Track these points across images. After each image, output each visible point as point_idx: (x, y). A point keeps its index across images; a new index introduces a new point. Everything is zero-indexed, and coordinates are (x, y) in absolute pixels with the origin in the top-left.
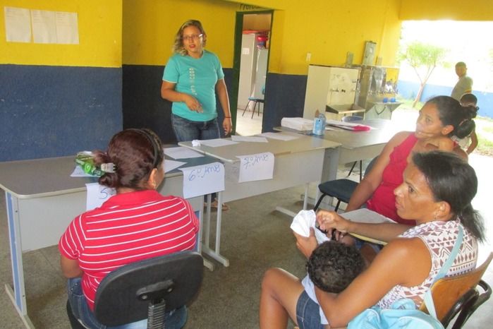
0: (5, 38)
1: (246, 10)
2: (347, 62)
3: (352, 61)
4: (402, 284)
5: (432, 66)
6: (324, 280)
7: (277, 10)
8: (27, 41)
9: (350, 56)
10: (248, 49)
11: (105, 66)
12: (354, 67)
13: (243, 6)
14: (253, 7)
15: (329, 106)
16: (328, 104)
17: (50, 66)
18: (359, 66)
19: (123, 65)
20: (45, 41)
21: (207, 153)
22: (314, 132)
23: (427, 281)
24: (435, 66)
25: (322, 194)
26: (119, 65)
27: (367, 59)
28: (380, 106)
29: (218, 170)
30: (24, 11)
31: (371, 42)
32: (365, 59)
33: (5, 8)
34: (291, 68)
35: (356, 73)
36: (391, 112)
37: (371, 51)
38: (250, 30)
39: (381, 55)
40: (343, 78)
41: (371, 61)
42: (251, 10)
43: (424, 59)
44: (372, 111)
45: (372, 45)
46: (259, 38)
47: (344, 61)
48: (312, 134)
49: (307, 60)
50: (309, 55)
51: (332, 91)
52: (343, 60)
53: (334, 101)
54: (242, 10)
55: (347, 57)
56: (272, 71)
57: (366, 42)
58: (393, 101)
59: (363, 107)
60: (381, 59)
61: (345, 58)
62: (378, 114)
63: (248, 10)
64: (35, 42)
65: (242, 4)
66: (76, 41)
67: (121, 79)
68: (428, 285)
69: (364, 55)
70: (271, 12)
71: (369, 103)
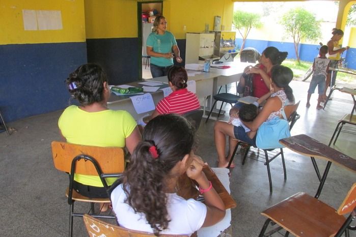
0: (24, 28)
2: (206, 29)
3: (208, 28)
4: (273, 112)
5: (249, 28)
6: (246, 118)
8: (36, 29)
9: (207, 26)
11: (77, 41)
12: (211, 32)
15: (201, 56)
16: (199, 56)
18: (214, 32)
19: (87, 40)
20: (45, 29)
23: (281, 109)
24: (251, 27)
26: (84, 40)
27: (217, 27)
28: (227, 55)
30: (33, 11)
31: (218, 16)
32: (215, 27)
33: (23, 10)
35: (212, 36)
36: (233, 58)
37: (218, 22)
39: (224, 24)
40: (206, 39)
41: (218, 29)
43: (244, 23)
44: (223, 58)
45: (219, 18)
46: (144, 16)
48: (204, 72)
49: (184, 30)
50: (185, 27)
51: (201, 47)
52: (204, 29)
54: (141, 1)
57: (215, 17)
58: (234, 51)
59: (218, 56)
60: (224, 27)
61: (205, 27)
62: (226, 60)
63: (146, 1)
64: (40, 30)
66: (61, 28)
68: (282, 110)
69: (215, 25)
70: (161, 2)
71: (221, 53)
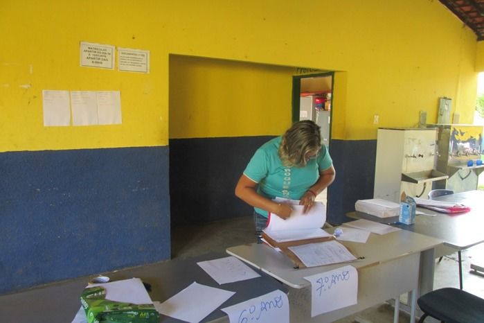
0: (43, 123)
1: (303, 74)
2: (419, 122)
3: (425, 119)
7: (338, 71)
8: (66, 124)
9: (423, 116)
10: (306, 112)
11: (150, 146)
12: (430, 127)
13: (299, 70)
14: (310, 70)
15: (405, 174)
16: (404, 172)
17: (90, 150)
18: (436, 126)
20: (85, 123)
21: (263, 270)
22: (401, 221)
25: (423, 313)
26: (165, 143)
27: (443, 117)
28: (464, 171)
29: (279, 304)
30: (64, 93)
31: (445, 98)
32: (440, 117)
33: (43, 91)
34: (357, 133)
35: (433, 134)
36: (478, 176)
37: (446, 108)
38: (307, 92)
39: (458, 112)
40: (419, 141)
41: (446, 120)
42: (309, 73)
44: (455, 176)
45: (448, 102)
46: (318, 100)
47: (417, 121)
48: (398, 225)
49: (375, 122)
50: (377, 118)
51: (407, 156)
53: (410, 167)
54: (299, 74)
55: (420, 117)
56: (336, 137)
57: (439, 99)
58: (479, 163)
59: (445, 173)
60: (458, 116)
61: (418, 117)
62: (463, 179)
63: (306, 74)
64: (74, 125)
65: (298, 68)
66: (119, 121)
67: (167, 159)
69: (439, 113)
70: (332, 73)
71: (451, 168)
